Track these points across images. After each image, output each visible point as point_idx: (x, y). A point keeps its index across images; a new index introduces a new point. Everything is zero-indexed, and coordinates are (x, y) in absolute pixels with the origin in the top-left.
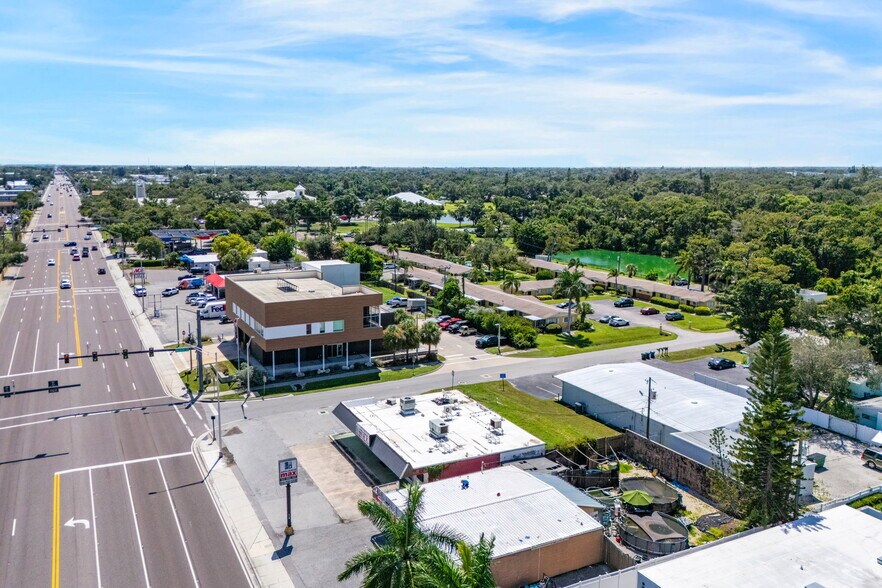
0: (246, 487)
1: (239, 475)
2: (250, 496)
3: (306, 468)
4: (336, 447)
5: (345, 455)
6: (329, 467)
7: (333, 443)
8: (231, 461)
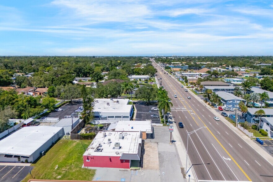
0: (179, 158)
1: (180, 163)
2: (178, 155)
3: (158, 159)
4: (142, 165)
5: (143, 160)
6: (151, 157)
7: (142, 167)
8: (182, 169)
